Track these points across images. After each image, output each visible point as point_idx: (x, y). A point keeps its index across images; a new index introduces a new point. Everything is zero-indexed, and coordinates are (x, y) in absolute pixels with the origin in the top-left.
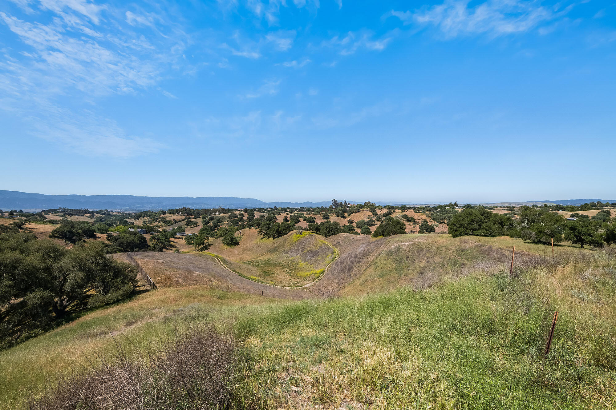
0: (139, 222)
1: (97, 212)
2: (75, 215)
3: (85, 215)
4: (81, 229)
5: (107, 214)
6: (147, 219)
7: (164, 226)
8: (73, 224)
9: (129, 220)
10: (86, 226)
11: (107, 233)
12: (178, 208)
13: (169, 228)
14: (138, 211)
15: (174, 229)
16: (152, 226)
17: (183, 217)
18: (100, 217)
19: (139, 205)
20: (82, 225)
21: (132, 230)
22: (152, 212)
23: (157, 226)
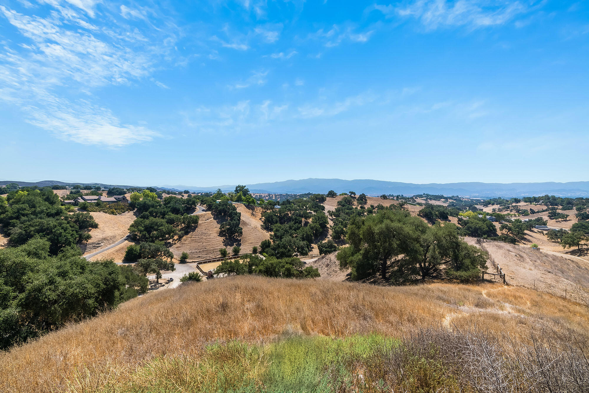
0: (489, 209)
1: (450, 198)
2: (434, 200)
3: (441, 200)
4: (438, 211)
5: (457, 199)
6: (496, 207)
7: (517, 216)
8: (432, 207)
9: (478, 207)
10: (442, 209)
11: (457, 217)
12: (537, 196)
13: (524, 219)
14: (488, 198)
15: (530, 221)
16: (502, 214)
17: (545, 208)
18: (453, 202)
19: (488, 192)
20: (439, 208)
21: (480, 216)
22: (503, 200)
23: (509, 214)
